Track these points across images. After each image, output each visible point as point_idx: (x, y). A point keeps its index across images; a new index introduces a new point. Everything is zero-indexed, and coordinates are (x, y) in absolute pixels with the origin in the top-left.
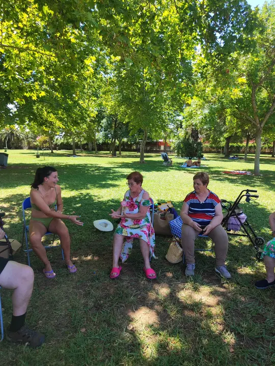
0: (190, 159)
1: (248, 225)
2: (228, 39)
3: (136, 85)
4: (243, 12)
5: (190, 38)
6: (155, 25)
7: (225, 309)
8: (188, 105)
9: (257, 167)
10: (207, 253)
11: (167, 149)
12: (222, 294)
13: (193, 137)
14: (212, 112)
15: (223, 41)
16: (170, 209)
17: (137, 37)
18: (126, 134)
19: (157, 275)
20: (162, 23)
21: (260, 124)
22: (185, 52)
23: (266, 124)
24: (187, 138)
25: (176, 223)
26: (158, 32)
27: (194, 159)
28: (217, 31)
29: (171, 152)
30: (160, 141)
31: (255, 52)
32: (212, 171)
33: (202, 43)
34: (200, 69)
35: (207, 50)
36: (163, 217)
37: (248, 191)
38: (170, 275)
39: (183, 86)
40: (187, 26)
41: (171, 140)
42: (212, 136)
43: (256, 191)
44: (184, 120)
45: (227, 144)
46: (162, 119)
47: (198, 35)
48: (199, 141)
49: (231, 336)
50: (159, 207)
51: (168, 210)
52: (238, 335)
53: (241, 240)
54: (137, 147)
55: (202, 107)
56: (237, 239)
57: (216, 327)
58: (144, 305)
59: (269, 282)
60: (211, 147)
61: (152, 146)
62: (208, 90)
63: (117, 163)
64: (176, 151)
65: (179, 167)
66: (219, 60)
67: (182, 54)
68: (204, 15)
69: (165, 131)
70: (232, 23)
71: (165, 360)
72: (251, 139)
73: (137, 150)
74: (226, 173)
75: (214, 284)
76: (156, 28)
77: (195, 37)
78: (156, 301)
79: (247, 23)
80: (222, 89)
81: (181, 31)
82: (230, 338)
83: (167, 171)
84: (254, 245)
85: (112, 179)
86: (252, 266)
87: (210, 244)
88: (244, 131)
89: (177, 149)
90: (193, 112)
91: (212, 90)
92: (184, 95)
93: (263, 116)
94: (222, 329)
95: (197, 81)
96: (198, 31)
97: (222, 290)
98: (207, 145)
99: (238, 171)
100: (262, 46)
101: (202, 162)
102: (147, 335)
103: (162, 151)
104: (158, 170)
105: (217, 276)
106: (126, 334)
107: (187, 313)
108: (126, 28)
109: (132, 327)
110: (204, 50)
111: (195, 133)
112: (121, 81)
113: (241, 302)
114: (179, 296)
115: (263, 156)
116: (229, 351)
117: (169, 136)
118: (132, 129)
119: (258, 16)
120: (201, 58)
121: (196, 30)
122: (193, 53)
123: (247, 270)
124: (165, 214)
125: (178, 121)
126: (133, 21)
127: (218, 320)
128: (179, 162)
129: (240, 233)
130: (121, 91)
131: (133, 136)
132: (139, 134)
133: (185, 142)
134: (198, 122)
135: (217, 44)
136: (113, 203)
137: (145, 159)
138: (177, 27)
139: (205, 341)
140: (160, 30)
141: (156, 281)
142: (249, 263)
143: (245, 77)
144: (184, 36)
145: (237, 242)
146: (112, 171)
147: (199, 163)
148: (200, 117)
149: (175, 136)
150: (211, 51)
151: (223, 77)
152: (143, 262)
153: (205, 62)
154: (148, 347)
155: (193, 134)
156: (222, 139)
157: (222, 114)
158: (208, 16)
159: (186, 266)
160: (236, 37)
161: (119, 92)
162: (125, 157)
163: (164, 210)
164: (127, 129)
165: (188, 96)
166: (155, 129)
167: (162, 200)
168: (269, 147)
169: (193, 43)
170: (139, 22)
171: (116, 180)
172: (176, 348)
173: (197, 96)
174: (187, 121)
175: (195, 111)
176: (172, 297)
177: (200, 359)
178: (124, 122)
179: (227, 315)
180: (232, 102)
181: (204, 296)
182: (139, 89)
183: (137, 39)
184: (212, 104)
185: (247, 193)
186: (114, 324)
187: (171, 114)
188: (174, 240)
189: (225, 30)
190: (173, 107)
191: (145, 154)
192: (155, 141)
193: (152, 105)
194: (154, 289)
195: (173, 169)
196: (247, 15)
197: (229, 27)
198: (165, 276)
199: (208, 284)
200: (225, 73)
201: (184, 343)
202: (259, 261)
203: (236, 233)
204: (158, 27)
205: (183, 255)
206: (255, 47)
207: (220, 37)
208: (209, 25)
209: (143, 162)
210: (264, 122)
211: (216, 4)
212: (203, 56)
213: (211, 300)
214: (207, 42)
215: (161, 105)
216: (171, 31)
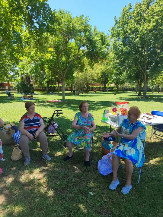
0: (26, 94)
1: (59, 129)
2: (41, 25)
4: (47, 11)
5: (18, 19)
7: (48, 178)
8: (22, 61)
9: (64, 98)
10: (38, 149)
11: (10, 88)
12: (47, 170)
13: (27, 80)
14: (36, 66)
15: (38, 25)
16: (13, 127)
19: (5, 170)
21: (63, 74)
22: (15, 27)
23: (66, 74)
24: (23, 81)
25: (17, 135)
27: (29, 94)
28: (34, 19)
29: (13, 90)
30: (4, 83)
31: (56, 35)
32: (40, 101)
33: (26, 24)
34: (26, 39)
35: (29, 28)
36: (8, 133)
37: (57, 111)
38: (14, 168)
39: (16, 48)
40: (15, 10)
41: (12, 83)
42: (39, 80)
43: (61, 111)
44: (20, 70)
45: (48, 85)
46: (5, 69)
47: (22, 18)
48: (31, 83)
49: (52, 191)
50: (5, 126)
51: (11, 128)
52: (56, 190)
53: (56, 138)
55: (30, 63)
56: (54, 138)
57: (43, 190)
59: (70, 157)
60: (39, 87)
62: (32, 53)
64: (16, 89)
65: (19, 99)
66: (37, 36)
67: (13, 28)
68: (25, 7)
69: (7, 77)
70: (42, 16)
72: (60, 83)
74: (48, 102)
75: (42, 166)
77: (21, 19)
78: (5, 188)
79: (50, 18)
80: (40, 53)
81: (11, 13)
82: (51, 193)
83: (11, 102)
84: (63, 139)
86: (62, 150)
87: (39, 144)
88: (56, 78)
89: (17, 88)
91: (35, 53)
92: (17, 54)
93: (64, 70)
94: (46, 190)
95: (25, 47)
96: (22, 15)
97: (47, 168)
98: (35, 86)
99: (54, 101)
100: (60, 33)
101: (34, 96)
103: (7, 90)
104: (4, 103)
105: (44, 161)
107: (26, 188)
110: (27, 28)
111: (28, 79)
113: (57, 171)
114: (21, 180)
115: (66, 92)
116: (51, 200)
117: (10, 80)
119: (55, 15)
120: (26, 33)
121: (21, 15)
122: (20, 29)
123: (60, 153)
124: (9, 130)
125: (16, 70)
127: (44, 186)
128: (19, 96)
129: (56, 134)
133: (22, 84)
134: (28, 72)
135: (35, 26)
138: (8, 9)
141: (4, 175)
142: (60, 149)
143: (52, 48)
144: (13, 16)
145: (54, 139)
147: (32, 96)
148: (30, 69)
149: (15, 80)
150: (32, 30)
151: (40, 46)
153: (29, 35)
155: (27, 79)
156: (45, 82)
157: (43, 68)
158: (27, 8)
159: (25, 160)
160: (45, 24)
165: (20, 55)
167: (8, 122)
168: (69, 87)
169: (20, 23)
172: (19, 212)
173: (26, 55)
174: (22, 71)
175: (26, 65)
176: (16, 182)
177: (35, 211)
179: (49, 181)
180: (47, 61)
181: (37, 175)
184: (36, 62)
185: (57, 112)
187: (11, 66)
188: (16, 145)
189: (38, 19)
190: (11, 61)
194: (3, 181)
195: (15, 101)
196: (50, 13)
197: (41, 17)
198: (11, 170)
199: (38, 167)
200: (41, 44)
201: (24, 207)
202: (66, 147)
203: (53, 134)
205: (22, 154)
206: (56, 32)
207: (36, 22)
208: (29, 13)
210: (65, 73)
211: (32, 2)
212: (27, 32)
213: (41, 176)
214: (29, 24)
215: (3, 59)
216: (4, 11)
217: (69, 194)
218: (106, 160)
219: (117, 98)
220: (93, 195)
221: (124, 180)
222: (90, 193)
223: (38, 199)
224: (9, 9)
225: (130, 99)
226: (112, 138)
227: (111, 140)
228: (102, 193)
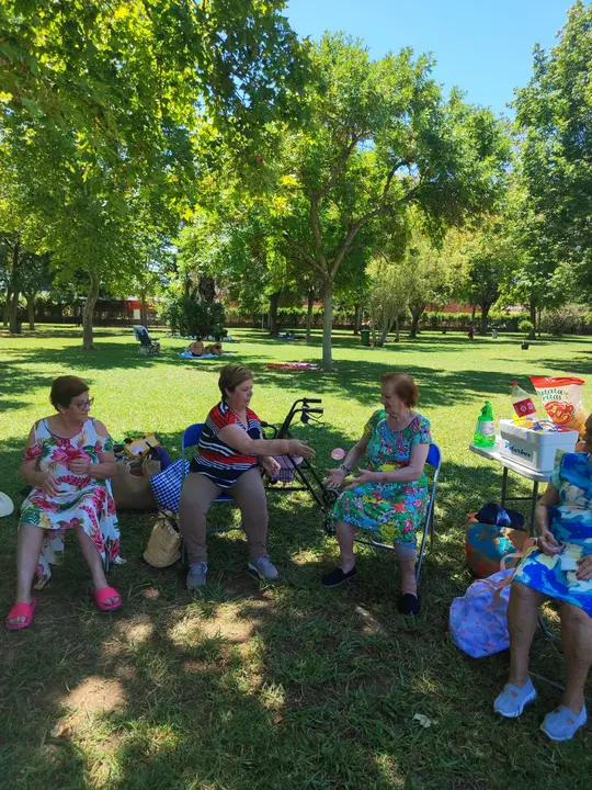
1: (309, 466)
2: (260, 94)
3: (63, 168)
4: (282, 43)
5: (180, 77)
6: (98, 35)
7: (267, 642)
8: (189, 223)
9: (327, 354)
10: (233, 534)
11: (149, 317)
12: (262, 613)
13: (203, 292)
14: (237, 242)
15: (247, 96)
16: (153, 450)
17: (53, 55)
18: (45, 281)
19: (123, 598)
20: (113, 33)
21: (330, 271)
22: (171, 107)
23: (339, 270)
24: (190, 293)
25: (167, 480)
26: (104, 52)
27: (208, 340)
28: (236, 74)
29: (157, 323)
30: (131, 298)
31: (310, 129)
33: (206, 94)
34: (205, 148)
35: (218, 109)
36: (138, 469)
37: (305, 401)
38: (153, 594)
39: (171, 181)
40: (172, 49)
41: (156, 299)
42: (242, 292)
43: (319, 401)
44: (182, 254)
45: (274, 308)
46: (133, 251)
47: (197, 73)
48: (217, 301)
49: (277, 691)
50: (128, 447)
51: (148, 453)
52: (291, 687)
53: (298, 499)
54: (75, 313)
55: (216, 230)
56: (291, 497)
57: (247, 682)
58: (90, 674)
59: (345, 572)
60: (243, 314)
61: (112, 311)
62: (225, 194)
63: (23, 350)
64: (168, 323)
65: (176, 357)
66: (242, 133)
67: (165, 111)
68: (206, 35)
69: (140, 278)
70: (264, 62)
71: (141, 781)
72: (317, 300)
73: (76, 320)
74: (272, 367)
75: (246, 597)
76: (100, 42)
77: (191, 77)
78: (123, 657)
79: (291, 67)
80: (252, 195)
81: (160, 59)
82: (274, 697)
83: (149, 366)
84: (321, 505)
85: (10, 391)
86: (318, 546)
87: (237, 515)
88: (303, 284)
89: (170, 318)
90: (199, 238)
91: (233, 196)
92: (174, 200)
93: (332, 255)
94: (259, 682)
95: (200, 174)
96: (197, 65)
97: (261, 604)
98: (232, 310)
99: (294, 364)
100: (324, 118)
101: (225, 347)
102: (99, 738)
103: (137, 322)
104: (126, 366)
105: (252, 579)
106: (48, 750)
107: (188, 667)
108: (24, 27)
109: (62, 729)
110: (211, 110)
111: (207, 286)
112: (24, 155)
113: (297, 621)
114: (174, 636)
115: (337, 333)
116: (273, 722)
117: (149, 289)
118: (59, 271)
119: (310, 56)
120: (205, 125)
121: (192, 63)
122: (188, 111)
123: (309, 556)
124: (142, 461)
125: (169, 256)
126: (42, 15)
127: (252, 667)
128: (175, 346)
129: (296, 484)
130: (25, 178)
131: (63, 287)
132: (78, 283)
133: (187, 303)
134: (209, 261)
135: (237, 100)
136: (12, 449)
137: (96, 340)
138: (150, 48)
139: (226, 716)
140: (110, 49)
141: (123, 612)
142: (311, 541)
143: (294, 176)
144: (167, 71)
145: (290, 503)
146: (9, 371)
147: (219, 347)
148: (215, 250)
149: (164, 289)
150: (225, 113)
151: (253, 170)
152: (89, 576)
153: (216, 134)
154: (101, 764)
155: (203, 287)
156: (262, 298)
157: (258, 246)
158: (215, 38)
160: (272, 91)
161: (19, 180)
162: (45, 337)
163: (140, 453)
164: (46, 271)
165: (184, 203)
166: (117, 273)
167: (135, 433)
168: (349, 316)
169: (188, 91)
170: (58, 20)
171: (22, 391)
172: (165, 747)
173: (202, 204)
174: (188, 257)
175: (202, 237)
176: (159, 641)
177: (217, 755)
178: (38, 253)
179: (269, 653)
180: (274, 222)
181: (228, 624)
182: (72, 176)
183: (54, 59)
184: (237, 225)
185: (305, 405)
186: (16, 735)
187: (152, 241)
188: (161, 516)
189: (250, 74)
190: (155, 224)
191: (95, 329)
192: (119, 298)
193: (105, 217)
194: (117, 632)
195: (161, 362)
196: (292, 51)
197: (258, 68)
198: (142, 598)
199: (233, 598)
200: (256, 163)
201: (183, 732)
202: (330, 533)
203: (287, 486)
204: (105, 41)
205: (182, 547)
206: (308, 118)
207: (243, 87)
208: (219, 56)
209: (92, 347)
210: (336, 266)
211: (230, 16)
212: (211, 121)
213: (240, 630)
214: (217, 92)
215: (128, 219)
216: (137, 55)
217: (340, 710)
218: (483, 598)
219: (533, 362)
220: (427, 725)
221: (556, 684)
222: (417, 716)
223: (229, 713)
224: (154, 47)
225: (585, 365)
226: (507, 517)
227: (503, 523)
228: (463, 724)
